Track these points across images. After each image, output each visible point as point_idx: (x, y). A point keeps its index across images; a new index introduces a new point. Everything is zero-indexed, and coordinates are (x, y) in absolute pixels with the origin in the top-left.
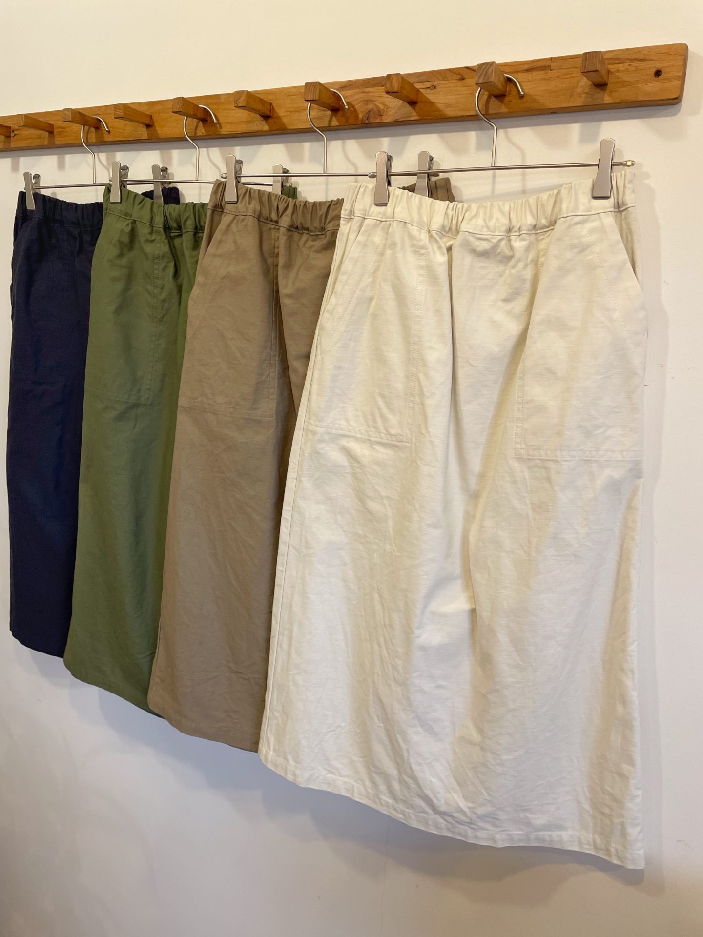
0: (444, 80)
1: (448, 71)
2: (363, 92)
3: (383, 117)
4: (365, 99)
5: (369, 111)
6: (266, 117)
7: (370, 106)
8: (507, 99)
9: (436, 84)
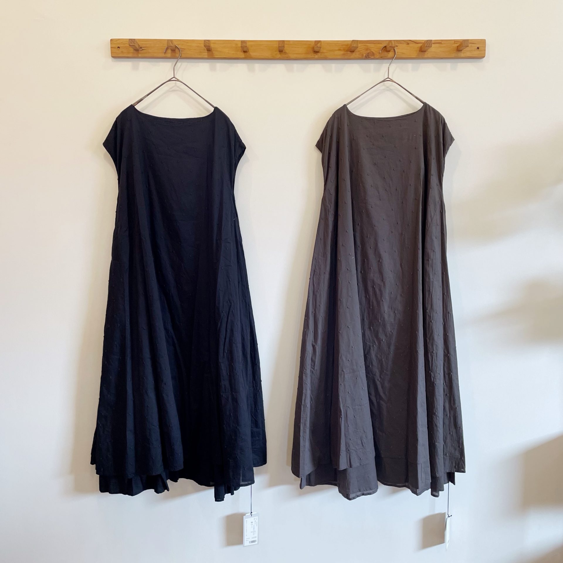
0: (400, 44)
1: (402, 41)
2: (365, 45)
3: (375, 56)
4: (366, 48)
5: (368, 53)
6: (316, 52)
7: (369, 51)
8: (426, 53)
9: (397, 45)
